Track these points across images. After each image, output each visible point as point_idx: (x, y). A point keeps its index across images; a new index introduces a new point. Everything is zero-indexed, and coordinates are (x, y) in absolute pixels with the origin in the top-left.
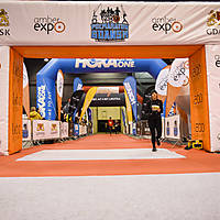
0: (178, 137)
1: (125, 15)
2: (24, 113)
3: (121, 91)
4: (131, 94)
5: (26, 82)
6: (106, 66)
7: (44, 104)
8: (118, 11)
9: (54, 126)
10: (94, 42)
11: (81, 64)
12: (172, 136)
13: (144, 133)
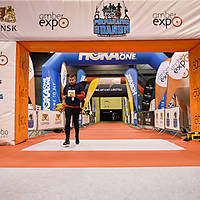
0: (178, 128)
1: (126, 11)
2: (30, 102)
3: (123, 82)
4: (132, 86)
5: (31, 74)
6: (108, 58)
7: (49, 95)
8: (119, 7)
9: (58, 116)
10: (96, 37)
11: (84, 57)
12: (171, 127)
13: (145, 124)
